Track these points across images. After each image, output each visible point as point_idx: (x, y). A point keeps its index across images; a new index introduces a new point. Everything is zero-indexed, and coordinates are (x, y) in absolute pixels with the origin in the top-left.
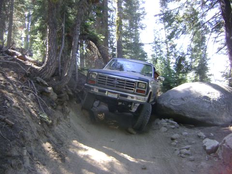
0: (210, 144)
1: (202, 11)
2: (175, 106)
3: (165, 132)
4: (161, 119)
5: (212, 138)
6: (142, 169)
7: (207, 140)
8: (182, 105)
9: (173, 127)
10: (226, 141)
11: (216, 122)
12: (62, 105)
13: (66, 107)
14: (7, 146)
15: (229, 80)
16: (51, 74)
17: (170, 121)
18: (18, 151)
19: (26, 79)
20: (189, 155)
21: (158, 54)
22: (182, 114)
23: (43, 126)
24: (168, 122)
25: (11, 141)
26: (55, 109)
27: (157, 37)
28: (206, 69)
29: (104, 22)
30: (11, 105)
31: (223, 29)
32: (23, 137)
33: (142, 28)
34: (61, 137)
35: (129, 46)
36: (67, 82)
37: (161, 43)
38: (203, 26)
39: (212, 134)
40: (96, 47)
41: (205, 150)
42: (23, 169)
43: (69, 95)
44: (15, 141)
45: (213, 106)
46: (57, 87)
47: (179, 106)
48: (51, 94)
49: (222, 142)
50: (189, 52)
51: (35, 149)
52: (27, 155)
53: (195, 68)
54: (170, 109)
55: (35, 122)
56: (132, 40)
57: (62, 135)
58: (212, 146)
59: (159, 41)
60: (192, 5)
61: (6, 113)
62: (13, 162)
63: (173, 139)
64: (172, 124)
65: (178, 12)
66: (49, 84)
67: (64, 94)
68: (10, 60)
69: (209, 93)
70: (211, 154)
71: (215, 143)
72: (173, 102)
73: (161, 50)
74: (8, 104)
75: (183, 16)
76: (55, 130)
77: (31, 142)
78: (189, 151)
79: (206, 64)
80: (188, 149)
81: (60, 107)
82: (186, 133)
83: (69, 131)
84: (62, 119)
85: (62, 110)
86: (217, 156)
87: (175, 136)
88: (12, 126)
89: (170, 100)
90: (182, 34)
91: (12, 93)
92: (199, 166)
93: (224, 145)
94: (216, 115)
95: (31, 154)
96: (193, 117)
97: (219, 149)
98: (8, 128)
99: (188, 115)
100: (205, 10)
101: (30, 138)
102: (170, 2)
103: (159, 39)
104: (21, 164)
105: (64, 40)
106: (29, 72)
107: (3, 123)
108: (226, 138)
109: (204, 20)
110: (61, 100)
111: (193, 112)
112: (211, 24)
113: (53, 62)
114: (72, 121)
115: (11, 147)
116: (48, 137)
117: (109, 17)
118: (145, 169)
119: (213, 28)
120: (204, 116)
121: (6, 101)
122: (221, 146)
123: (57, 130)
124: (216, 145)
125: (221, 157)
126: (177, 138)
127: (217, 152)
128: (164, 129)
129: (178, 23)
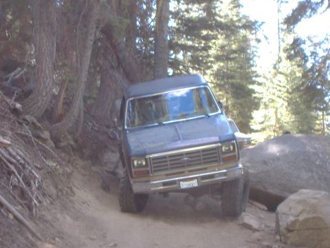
16: (44, 110)
46: (56, 132)
48: (49, 141)
66: (43, 126)
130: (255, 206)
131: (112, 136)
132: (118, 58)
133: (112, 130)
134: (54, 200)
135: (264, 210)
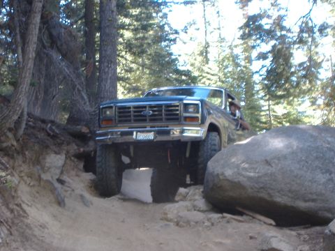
8: (266, 175)
47: (260, 177)
72: (246, 170)
130: (260, 220)
131: (52, 134)
132: (51, 36)
133: (49, 125)
134: (10, 227)
135: (271, 225)
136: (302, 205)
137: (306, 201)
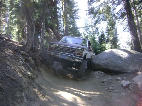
0: (125, 83)
1: (113, 7)
2: (102, 63)
3: (98, 78)
4: (95, 71)
5: (125, 80)
6: (89, 99)
7: (123, 81)
8: (106, 62)
9: (102, 75)
10: (134, 81)
11: (126, 71)
12: (37, 67)
13: (40, 68)
14: (14, 91)
15: (131, 46)
16: (30, 49)
17: (100, 72)
18: (20, 94)
19: (16, 53)
20: (114, 90)
21: (88, 33)
22: (107, 68)
23: (30, 79)
24: (99, 73)
25: (15, 88)
26: (34, 69)
27: (87, 23)
28: (117, 41)
29: (55, 16)
30: (11, 69)
31: (126, 17)
32: (21, 86)
33: (78, 18)
34: (40, 85)
35: (71, 29)
36: (39, 53)
37: (89, 27)
38: (114, 15)
39: (125, 78)
40: (52, 31)
41: (122, 86)
42: (24, 104)
43: (41, 61)
44: (17, 89)
45: (124, 62)
46: (34, 56)
47: (105, 63)
48: (31, 61)
49: (132, 81)
50: (107, 32)
51: (28, 93)
52: (25, 96)
53: (111, 41)
54: (100, 65)
55: (25, 77)
56: (71, 26)
57: (40, 84)
58: (126, 84)
59: (88, 25)
60: (107, 3)
61: (10, 73)
62: (18, 100)
63: (103, 82)
64: (102, 74)
65: (99, 8)
66: (29, 55)
67: (38, 60)
68: (2, 42)
69: (121, 55)
70: (126, 89)
71: (128, 82)
72: (101, 61)
73: (90, 31)
74: (9, 68)
75: (102, 10)
76: (36, 82)
77: (25, 88)
78: (114, 88)
79: (117, 38)
80: (113, 87)
81: (36, 68)
82: (111, 78)
83: (43, 82)
84: (38, 75)
85: (38, 69)
86: (130, 90)
87: (105, 80)
88: (14, 80)
89: (99, 60)
90: (102, 20)
91: (10, 61)
92: (121, 95)
93: (133, 82)
94: (126, 67)
95: (26, 95)
96: (113, 69)
97: (130, 85)
98: (12, 81)
99: (110, 68)
100: (115, 6)
101: (25, 86)
102: (94, 3)
103: (88, 24)
104: (23, 101)
105: (34, 28)
106: (17, 49)
107: (9, 79)
108: (134, 79)
109: (114, 12)
110: (36, 64)
111: (113, 66)
112: (119, 14)
113: (30, 42)
114: (44, 75)
115: (15, 92)
116: (33, 85)
117: (58, 13)
118: (91, 99)
119: (120, 17)
120: (119, 68)
121: (8, 66)
122: (131, 84)
123: (37, 81)
124: (128, 83)
125: (132, 90)
126: (105, 82)
127: (129, 87)
128: (97, 77)
129: (99, 14)
136: (116, 69)
137: (117, 68)
